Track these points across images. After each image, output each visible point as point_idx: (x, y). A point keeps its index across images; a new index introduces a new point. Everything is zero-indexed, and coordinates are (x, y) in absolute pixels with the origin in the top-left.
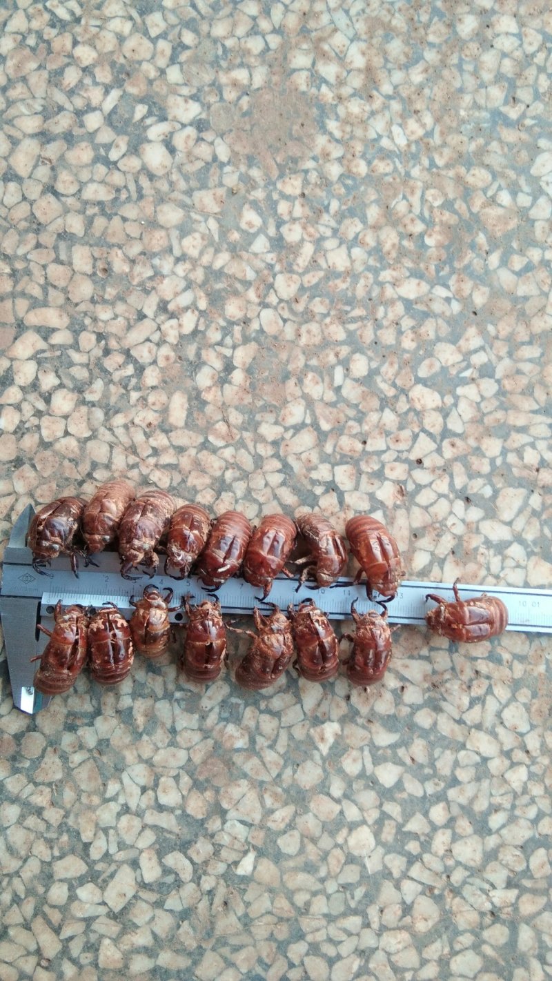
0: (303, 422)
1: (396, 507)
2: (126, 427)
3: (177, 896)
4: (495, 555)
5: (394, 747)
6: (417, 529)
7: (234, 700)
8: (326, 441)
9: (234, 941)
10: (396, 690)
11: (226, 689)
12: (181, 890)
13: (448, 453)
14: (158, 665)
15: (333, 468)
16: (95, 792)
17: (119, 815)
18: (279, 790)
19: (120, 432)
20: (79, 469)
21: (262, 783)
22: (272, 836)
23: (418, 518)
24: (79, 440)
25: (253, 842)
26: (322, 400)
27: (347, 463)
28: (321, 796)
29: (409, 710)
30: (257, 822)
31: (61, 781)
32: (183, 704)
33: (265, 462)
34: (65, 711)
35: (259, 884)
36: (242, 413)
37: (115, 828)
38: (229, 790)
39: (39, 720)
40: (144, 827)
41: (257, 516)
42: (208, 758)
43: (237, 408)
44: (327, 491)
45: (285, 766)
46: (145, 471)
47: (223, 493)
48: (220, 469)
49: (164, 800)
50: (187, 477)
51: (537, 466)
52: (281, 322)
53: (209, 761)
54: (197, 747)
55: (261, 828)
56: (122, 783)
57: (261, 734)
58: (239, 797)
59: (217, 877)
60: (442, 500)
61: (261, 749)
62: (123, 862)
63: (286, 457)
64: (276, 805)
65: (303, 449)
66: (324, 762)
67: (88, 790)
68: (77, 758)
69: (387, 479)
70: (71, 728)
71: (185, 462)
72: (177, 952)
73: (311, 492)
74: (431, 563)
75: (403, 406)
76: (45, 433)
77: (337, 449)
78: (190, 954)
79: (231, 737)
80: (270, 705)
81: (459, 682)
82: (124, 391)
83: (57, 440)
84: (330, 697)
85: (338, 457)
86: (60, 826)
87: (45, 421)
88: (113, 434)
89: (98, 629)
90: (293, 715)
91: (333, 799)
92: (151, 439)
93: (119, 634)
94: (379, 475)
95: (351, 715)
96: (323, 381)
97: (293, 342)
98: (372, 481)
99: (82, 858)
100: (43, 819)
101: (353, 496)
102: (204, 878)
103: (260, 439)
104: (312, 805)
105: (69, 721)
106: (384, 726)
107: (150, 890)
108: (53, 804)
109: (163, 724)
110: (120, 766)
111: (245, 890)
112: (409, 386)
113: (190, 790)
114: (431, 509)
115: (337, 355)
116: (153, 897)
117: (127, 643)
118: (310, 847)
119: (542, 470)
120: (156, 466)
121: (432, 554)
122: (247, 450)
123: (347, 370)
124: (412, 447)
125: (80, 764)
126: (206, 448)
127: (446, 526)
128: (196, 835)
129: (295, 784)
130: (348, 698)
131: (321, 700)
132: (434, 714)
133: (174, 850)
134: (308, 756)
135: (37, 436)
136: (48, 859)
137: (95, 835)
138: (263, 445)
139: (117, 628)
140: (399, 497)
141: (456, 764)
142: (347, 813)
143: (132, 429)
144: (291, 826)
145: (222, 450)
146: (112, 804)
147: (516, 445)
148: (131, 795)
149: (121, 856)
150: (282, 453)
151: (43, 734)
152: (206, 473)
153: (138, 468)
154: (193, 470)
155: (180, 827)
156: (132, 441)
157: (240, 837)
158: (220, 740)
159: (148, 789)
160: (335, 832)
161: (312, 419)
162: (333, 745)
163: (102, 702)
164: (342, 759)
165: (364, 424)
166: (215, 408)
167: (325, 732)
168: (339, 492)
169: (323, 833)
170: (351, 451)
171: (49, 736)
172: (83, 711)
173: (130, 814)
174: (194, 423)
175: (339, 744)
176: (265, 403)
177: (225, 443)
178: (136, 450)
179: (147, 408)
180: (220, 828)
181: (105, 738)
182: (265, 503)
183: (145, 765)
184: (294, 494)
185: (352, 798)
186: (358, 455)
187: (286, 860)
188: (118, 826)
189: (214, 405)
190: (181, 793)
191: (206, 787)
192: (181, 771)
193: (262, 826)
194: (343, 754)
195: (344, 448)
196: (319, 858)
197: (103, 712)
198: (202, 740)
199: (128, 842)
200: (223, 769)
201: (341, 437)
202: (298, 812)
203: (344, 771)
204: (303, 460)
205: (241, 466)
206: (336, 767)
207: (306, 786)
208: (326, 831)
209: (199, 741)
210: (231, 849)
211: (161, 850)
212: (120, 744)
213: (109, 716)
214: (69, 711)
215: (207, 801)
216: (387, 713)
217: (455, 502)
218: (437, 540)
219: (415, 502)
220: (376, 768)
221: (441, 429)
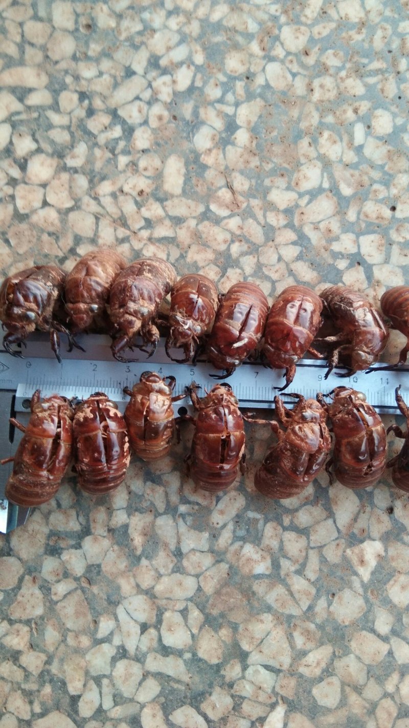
0: (321, 186)
2: (114, 195)
7: (251, 514)
8: (348, 207)
11: (241, 502)
14: (158, 473)
15: (358, 237)
16: (84, 632)
17: (114, 660)
18: (312, 626)
19: (107, 201)
20: (60, 244)
21: (290, 617)
22: (306, 684)
24: (59, 211)
25: (282, 692)
26: (341, 161)
27: (373, 232)
28: (364, 633)
30: (286, 667)
31: (42, 618)
32: (189, 520)
33: (277, 233)
34: (46, 530)
36: (248, 177)
37: (110, 677)
38: (250, 627)
39: (14, 542)
40: (146, 675)
41: (272, 294)
42: (222, 587)
43: (242, 172)
44: (351, 266)
45: (318, 596)
46: (137, 246)
47: (229, 270)
48: (225, 242)
49: (170, 640)
50: (186, 252)
52: (290, 77)
53: (224, 591)
54: (208, 573)
55: (292, 675)
56: (117, 619)
57: (286, 556)
58: (263, 636)
61: (287, 575)
62: (120, 721)
63: (301, 226)
64: (309, 646)
65: (321, 217)
66: (365, 592)
67: (75, 628)
68: (61, 588)
70: (54, 551)
71: (183, 235)
73: (333, 267)
76: (20, 203)
77: (362, 216)
79: (249, 560)
80: (296, 521)
82: (111, 156)
83: (34, 211)
84: (368, 509)
85: (363, 225)
86: (41, 675)
87: (20, 190)
88: (99, 204)
89: (86, 418)
90: (324, 533)
91: (379, 636)
92: (143, 210)
93: (112, 425)
95: (395, 531)
96: (341, 140)
97: (303, 97)
98: (406, 252)
99: (69, 716)
100: (20, 666)
101: (384, 270)
103: (270, 206)
104: (353, 645)
105: (51, 543)
108: (32, 646)
109: (166, 545)
110: (114, 598)
113: (201, 628)
115: (356, 111)
117: (121, 437)
118: (353, 698)
120: (150, 239)
122: (256, 219)
123: (369, 127)
125: (65, 596)
126: (208, 219)
128: (211, 686)
129: (330, 618)
130: (391, 510)
131: (358, 513)
133: (183, 704)
134: (345, 583)
135: (10, 208)
136: (27, 717)
137: (85, 685)
138: (273, 214)
139: (110, 417)
142: (397, 655)
143: (121, 198)
144: (328, 672)
145: (226, 221)
146: (105, 647)
148: (129, 634)
149: (117, 712)
150: (296, 223)
151: (20, 559)
152: (208, 247)
153: (129, 241)
154: (193, 243)
155: (190, 675)
156: (122, 211)
157: (265, 686)
158: (236, 564)
159: (150, 627)
160: (384, 677)
161: (330, 183)
162: (375, 569)
163: (91, 519)
164: (388, 586)
165: (392, 187)
166: (217, 173)
167: (365, 552)
168: (366, 266)
169: (368, 679)
170: (378, 218)
171: (27, 562)
172: (68, 530)
173: (127, 658)
174: (193, 190)
175: (383, 568)
176: (275, 166)
177: (230, 213)
178: (126, 221)
179: (137, 174)
180: (240, 675)
181: (95, 563)
182: (279, 281)
183: (145, 597)
184: (313, 270)
185: (403, 634)
186: (386, 222)
187: (324, 715)
188: (113, 674)
189: (216, 170)
190: (191, 631)
191: (221, 624)
192: (190, 604)
193: (292, 673)
194: (389, 580)
195: (370, 216)
196: (365, 711)
197: (93, 531)
198: (214, 565)
199: (126, 695)
200: (241, 601)
201: (365, 203)
202: (337, 654)
203: (390, 601)
204: (322, 230)
205: (251, 238)
206: (380, 597)
207: (345, 621)
208: (372, 677)
209: (211, 565)
210: (255, 701)
211: (167, 704)
212: (114, 570)
213: (100, 535)
214: (51, 531)
215: (223, 641)
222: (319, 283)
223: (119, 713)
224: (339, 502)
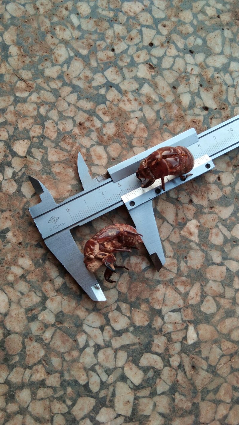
0: (69, 56)
1: (154, 77)
3: (161, 382)
4: (225, 75)
5: (234, 214)
6: (173, 83)
9: (212, 387)
10: (216, 181)
12: (161, 376)
13: (165, 32)
15: (103, 74)
16: (72, 349)
17: (95, 354)
18: (184, 278)
21: (171, 280)
22: (196, 308)
23: (170, 77)
25: (187, 319)
26: (73, 38)
27: (109, 67)
28: (210, 267)
29: (230, 188)
30: (182, 305)
31: (46, 356)
33: (60, 91)
34: (23, 310)
35: (206, 342)
37: (98, 363)
38: (154, 296)
40: (116, 351)
42: (130, 285)
44: (107, 90)
45: (179, 262)
48: (35, 109)
49: (118, 327)
50: (17, 125)
51: (217, 15)
52: (22, 7)
53: (132, 286)
54: (120, 282)
55: (187, 308)
56: (85, 333)
58: (163, 297)
59: (179, 354)
60: (177, 59)
62: (115, 382)
63: (71, 82)
64: (188, 288)
66: (200, 247)
67: (66, 350)
68: (48, 335)
69: (139, 64)
70: (33, 318)
71: (10, 117)
72: (182, 416)
73: (99, 95)
74: (193, 98)
75: (122, 18)
77: (99, 62)
78: (190, 412)
79: (136, 264)
84: (180, 207)
85: (102, 66)
86: (62, 385)
90: (166, 230)
91: (218, 264)
94: (133, 64)
95: (199, 210)
96: (67, 28)
98: (131, 69)
99: (88, 396)
100: (48, 387)
101: (125, 84)
102: (171, 360)
103: (48, 79)
104: (208, 276)
105: (29, 315)
106: (221, 205)
107: (142, 388)
108: (49, 373)
110: (78, 323)
111: (200, 352)
112: (119, 5)
113: (131, 312)
114: (174, 68)
115: (67, 9)
116: (146, 392)
118: (222, 301)
119: (221, 16)
121: (190, 92)
123: (78, 14)
124: (142, 38)
125: (52, 338)
126: (19, 102)
127: (188, 72)
128: (151, 336)
129: (190, 269)
130: (191, 201)
131: (177, 212)
133: (142, 354)
134: (188, 248)
136: (66, 410)
137: (87, 376)
138: (52, 82)
140: (152, 70)
142: (231, 269)
144: (204, 296)
145: (29, 98)
146: (87, 350)
147: (199, 9)
148: (96, 336)
149: (112, 379)
150: (67, 81)
151: (17, 333)
152: (27, 116)
154: (18, 119)
155: (138, 338)
157: (177, 320)
158: (132, 269)
159: (105, 326)
160: (231, 283)
161: (74, 52)
162: (199, 233)
163: (44, 291)
164: (209, 238)
165: (106, 39)
166: (10, 75)
167: (190, 228)
168: (115, 86)
169: (224, 288)
170: (108, 58)
171: (21, 332)
172: (34, 303)
173: (102, 349)
175: (202, 231)
176: (40, 57)
177: (29, 93)
180: (162, 323)
181: (58, 312)
182: (75, 116)
183: (94, 313)
184: (90, 101)
185: (229, 257)
186: (113, 59)
187: (213, 318)
188: (99, 361)
189: (8, 74)
190: (126, 316)
191: (139, 303)
192: (118, 303)
193: (187, 306)
194: (208, 235)
195: (103, 59)
196: (231, 304)
197: (48, 296)
199: (111, 367)
200: (143, 286)
201: (97, 54)
202: (203, 284)
203: (214, 245)
204: (83, 78)
205: (47, 101)
206: (208, 245)
207: (198, 266)
208: (225, 286)
209: (119, 278)
210: (177, 331)
211: (135, 359)
212: (71, 309)
213: (54, 296)
214: (25, 309)
215: (145, 311)
216: (219, 197)
217: (185, 57)
218: (188, 84)
219: (163, 69)
220: (232, 232)
221: (153, 21)
222: (96, 106)
224: (165, 211)
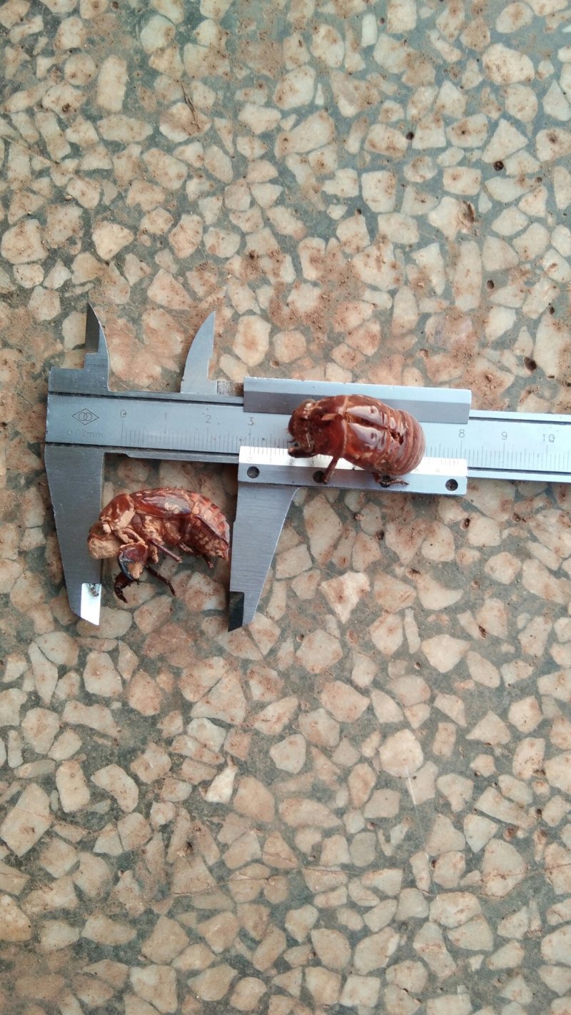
0: (312, 102)
1: (461, 238)
2: (30, 112)
3: (113, 834)
5: (452, 610)
6: (495, 273)
8: (348, 133)
9: (202, 903)
10: (457, 524)
12: (120, 824)
13: (546, 151)
15: (359, 175)
17: (24, 709)
18: (273, 674)
19: (20, 119)
21: (246, 663)
22: (262, 743)
23: (496, 256)
25: (233, 752)
26: (342, 67)
27: (382, 168)
28: (339, 683)
29: (477, 554)
30: (238, 721)
33: (251, 166)
35: (241, 816)
36: (214, 88)
37: (18, 729)
38: (196, 673)
40: (63, 727)
41: (238, 253)
42: (163, 624)
43: (205, 82)
44: (349, 214)
45: (283, 638)
46: (60, 181)
47: (184, 217)
48: (179, 177)
49: (95, 686)
50: (126, 191)
53: (165, 629)
54: (145, 607)
55: (245, 731)
56: (28, 660)
58: (212, 683)
59: (176, 804)
60: (536, 225)
62: (30, 780)
63: (284, 158)
64: (269, 697)
65: (311, 146)
66: (343, 634)
69: (447, 193)
71: (122, 166)
72: (113, 917)
73: (325, 216)
74: (516, 327)
75: (472, 76)
77: (367, 146)
78: (134, 922)
79: (197, 593)
81: (559, 512)
82: (27, 57)
84: (352, 534)
85: (368, 158)
88: (10, 123)
90: (295, 561)
91: (357, 688)
92: (69, 131)
94: (434, 188)
95: (385, 562)
96: (344, 38)
98: (423, 196)
101: (392, 221)
102: (155, 806)
103: (242, 129)
104: (324, 697)
106: (437, 578)
107: (72, 822)
110: (25, 635)
111: (220, 826)
112: (482, 45)
113: (134, 673)
114: (517, 242)
116: (76, 834)
118: (321, 761)
120: (77, 172)
121: (518, 312)
122: (222, 147)
123: (383, 20)
124: (487, 142)
126: (157, 145)
127: (541, 268)
128: (144, 742)
129: (297, 665)
130: (381, 535)
131: (341, 537)
132: (517, 562)
133: (109, 762)
134: (318, 623)
138: (246, 139)
140: (466, 222)
141: (552, 638)
142: (378, 711)
143: (40, 115)
144: (291, 728)
145: (181, 148)
146: (14, 692)
148: (43, 678)
149: (27, 770)
150: (277, 153)
152: (156, 184)
153: (49, 175)
154: (136, 179)
155: (119, 729)
156: (40, 133)
157: (212, 743)
158: (182, 598)
159: (70, 670)
160: (361, 738)
161: (326, 98)
162: (357, 607)
164: (371, 628)
165: (410, 105)
166: (170, 81)
167: (345, 586)
168: (368, 214)
169: (341, 739)
170: (388, 148)
173: (41, 707)
174: (137, 105)
175: (366, 605)
176: (251, 73)
177: (187, 137)
178: (45, 147)
179: (63, 83)
180: (181, 730)
181: (1, 592)
182: (251, 233)
183: (65, 634)
184: (298, 219)
185: (388, 687)
186: (400, 155)
187: (283, 780)
188: (23, 725)
189: (169, 77)
190: (121, 676)
191: (160, 668)
192: (120, 643)
193: (246, 729)
194: (373, 621)
195: (378, 145)
196: (335, 778)
198: (153, 597)
199: (37, 750)
200: (186, 641)
201: (372, 127)
202: (303, 707)
203: (374, 647)
204: (312, 164)
205: (213, 173)
206: (361, 640)
207: (315, 668)
208: (345, 737)
209: (149, 598)
210: (198, 762)
211: (89, 763)
212: (26, 601)
213: (9, 559)
215: (162, 689)
216: (443, 559)
217: (556, 230)
218: (526, 291)
219: (492, 231)
220: (424, 643)
221: (535, 115)
222: (306, 237)
223: (29, 771)
224: (315, 525)
